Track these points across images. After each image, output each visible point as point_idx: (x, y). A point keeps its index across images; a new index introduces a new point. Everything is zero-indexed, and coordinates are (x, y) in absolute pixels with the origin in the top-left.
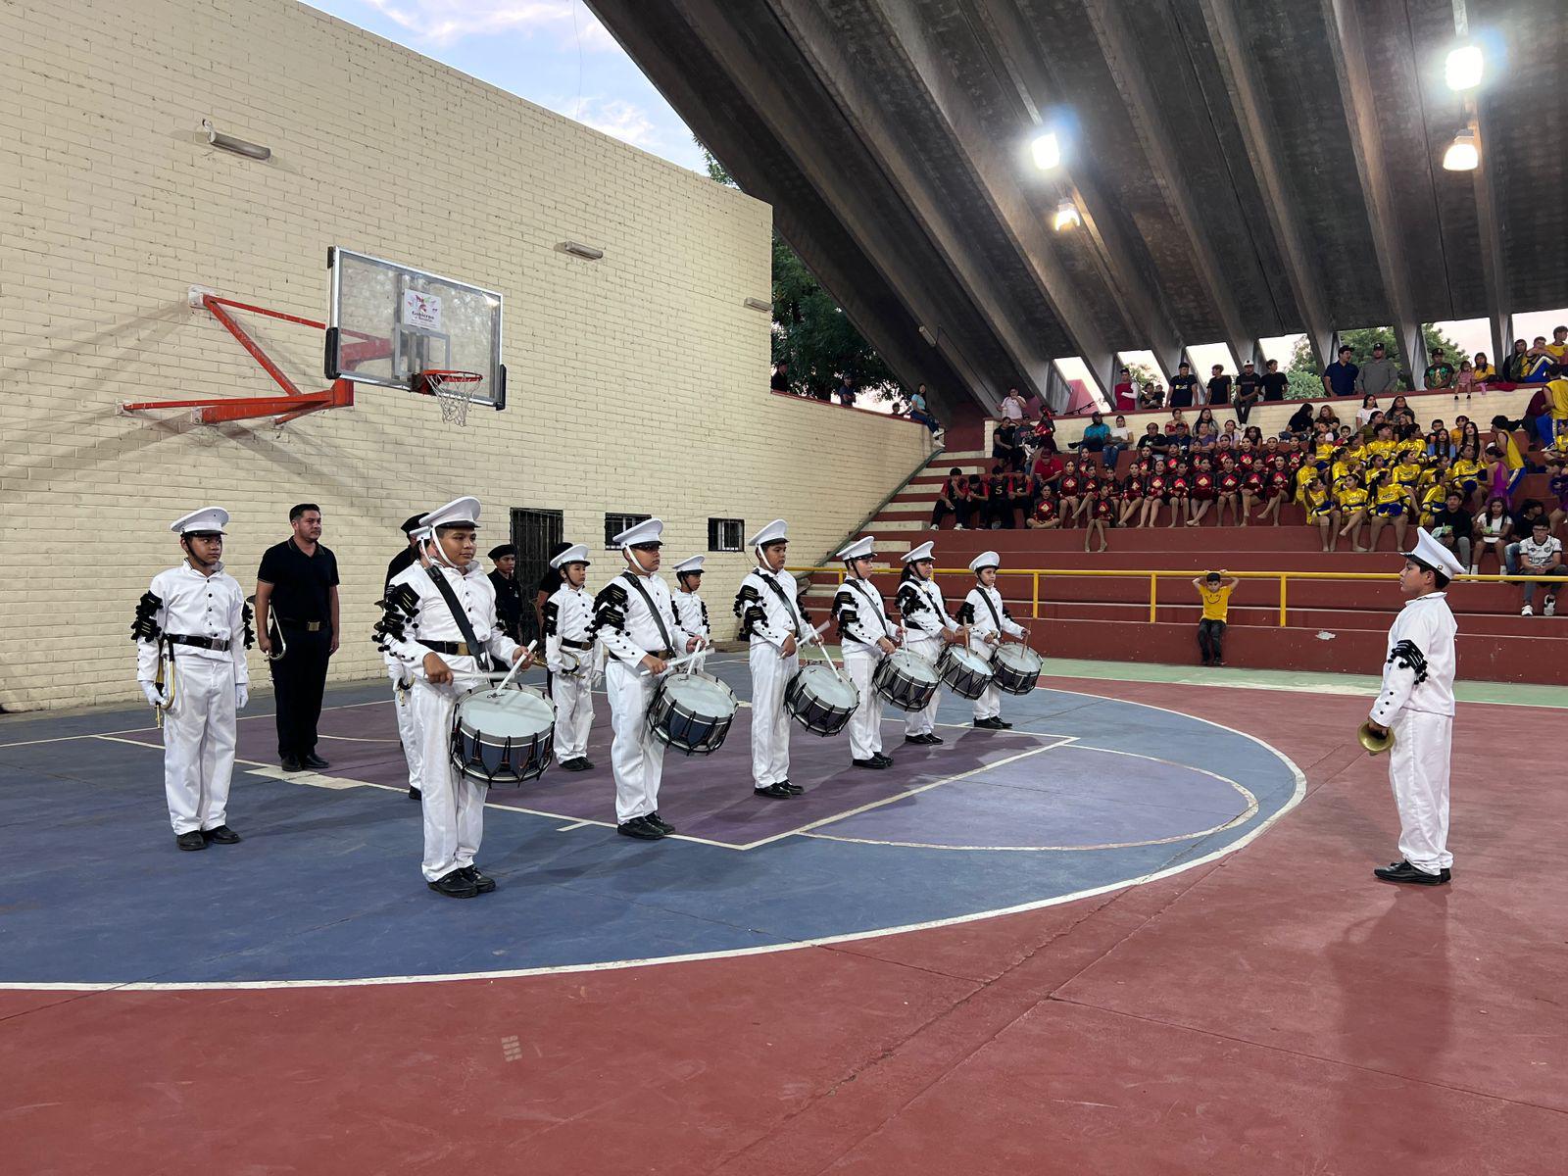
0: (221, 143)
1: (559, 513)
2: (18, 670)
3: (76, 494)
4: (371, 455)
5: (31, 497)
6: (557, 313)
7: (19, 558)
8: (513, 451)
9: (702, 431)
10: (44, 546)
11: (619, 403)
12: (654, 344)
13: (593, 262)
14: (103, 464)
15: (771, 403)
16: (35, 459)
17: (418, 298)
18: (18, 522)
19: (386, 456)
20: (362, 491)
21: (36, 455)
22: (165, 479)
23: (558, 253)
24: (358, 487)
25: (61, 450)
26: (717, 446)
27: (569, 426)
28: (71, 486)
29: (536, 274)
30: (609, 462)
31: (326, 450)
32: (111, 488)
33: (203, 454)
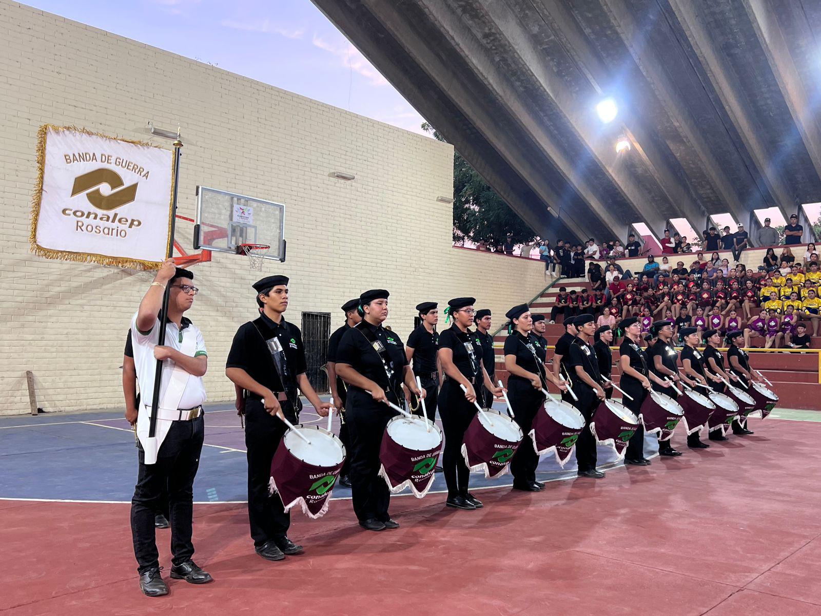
0: (157, 133)
1: (329, 314)
2: (51, 392)
3: (82, 305)
4: (228, 285)
5: (61, 307)
6: (330, 209)
7: (53, 337)
8: (304, 281)
9: (412, 269)
10: (65, 331)
11: (363, 255)
12: (384, 223)
13: (349, 182)
14: (95, 291)
15: (454, 253)
16: (63, 289)
17: (241, 208)
18: (54, 319)
19: (236, 285)
20: (223, 304)
21: (64, 287)
22: (124, 298)
23: (330, 178)
24: (221, 301)
25: (75, 284)
26: (420, 277)
27: (335, 268)
28: (80, 302)
29: (319, 189)
30: (357, 287)
31: (205, 283)
32: (98, 302)
33: (143, 285)
